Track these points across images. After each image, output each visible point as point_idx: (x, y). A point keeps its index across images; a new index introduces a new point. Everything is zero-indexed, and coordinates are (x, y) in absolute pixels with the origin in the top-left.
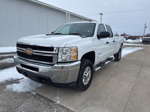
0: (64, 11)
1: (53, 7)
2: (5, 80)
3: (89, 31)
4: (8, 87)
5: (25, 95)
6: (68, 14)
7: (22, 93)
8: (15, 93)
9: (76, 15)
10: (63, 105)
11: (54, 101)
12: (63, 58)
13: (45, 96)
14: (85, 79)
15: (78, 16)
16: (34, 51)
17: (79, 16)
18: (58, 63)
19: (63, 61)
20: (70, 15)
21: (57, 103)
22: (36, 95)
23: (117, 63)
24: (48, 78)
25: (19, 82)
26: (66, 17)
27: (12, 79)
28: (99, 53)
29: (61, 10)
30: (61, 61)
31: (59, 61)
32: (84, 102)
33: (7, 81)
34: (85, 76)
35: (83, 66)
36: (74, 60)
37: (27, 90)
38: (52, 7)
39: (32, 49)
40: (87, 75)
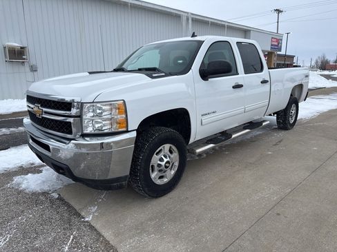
0: (177, 12)
1: (152, 6)
2: (20, 165)
3: (181, 62)
4: (17, 179)
5: (36, 198)
6: (188, 19)
7: (34, 194)
8: (20, 192)
9: (208, 20)
10: (94, 225)
11: (83, 214)
12: (97, 126)
13: (72, 203)
14: (160, 171)
15: (213, 21)
16: (45, 109)
17: (216, 21)
18: (84, 136)
19: (96, 132)
20: (193, 20)
21: (87, 219)
22: (58, 199)
23: (282, 134)
24: (65, 166)
25: (41, 172)
26: (182, 25)
27: (32, 164)
28: (205, 113)
29: (169, 10)
30: (93, 132)
31: (85, 132)
32: (142, 223)
33: (21, 167)
34: (159, 165)
35: (148, 142)
36: (120, 130)
37: (46, 188)
38: (149, 6)
39: (41, 106)
40: (163, 163)
